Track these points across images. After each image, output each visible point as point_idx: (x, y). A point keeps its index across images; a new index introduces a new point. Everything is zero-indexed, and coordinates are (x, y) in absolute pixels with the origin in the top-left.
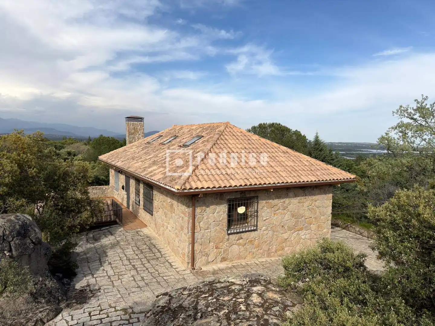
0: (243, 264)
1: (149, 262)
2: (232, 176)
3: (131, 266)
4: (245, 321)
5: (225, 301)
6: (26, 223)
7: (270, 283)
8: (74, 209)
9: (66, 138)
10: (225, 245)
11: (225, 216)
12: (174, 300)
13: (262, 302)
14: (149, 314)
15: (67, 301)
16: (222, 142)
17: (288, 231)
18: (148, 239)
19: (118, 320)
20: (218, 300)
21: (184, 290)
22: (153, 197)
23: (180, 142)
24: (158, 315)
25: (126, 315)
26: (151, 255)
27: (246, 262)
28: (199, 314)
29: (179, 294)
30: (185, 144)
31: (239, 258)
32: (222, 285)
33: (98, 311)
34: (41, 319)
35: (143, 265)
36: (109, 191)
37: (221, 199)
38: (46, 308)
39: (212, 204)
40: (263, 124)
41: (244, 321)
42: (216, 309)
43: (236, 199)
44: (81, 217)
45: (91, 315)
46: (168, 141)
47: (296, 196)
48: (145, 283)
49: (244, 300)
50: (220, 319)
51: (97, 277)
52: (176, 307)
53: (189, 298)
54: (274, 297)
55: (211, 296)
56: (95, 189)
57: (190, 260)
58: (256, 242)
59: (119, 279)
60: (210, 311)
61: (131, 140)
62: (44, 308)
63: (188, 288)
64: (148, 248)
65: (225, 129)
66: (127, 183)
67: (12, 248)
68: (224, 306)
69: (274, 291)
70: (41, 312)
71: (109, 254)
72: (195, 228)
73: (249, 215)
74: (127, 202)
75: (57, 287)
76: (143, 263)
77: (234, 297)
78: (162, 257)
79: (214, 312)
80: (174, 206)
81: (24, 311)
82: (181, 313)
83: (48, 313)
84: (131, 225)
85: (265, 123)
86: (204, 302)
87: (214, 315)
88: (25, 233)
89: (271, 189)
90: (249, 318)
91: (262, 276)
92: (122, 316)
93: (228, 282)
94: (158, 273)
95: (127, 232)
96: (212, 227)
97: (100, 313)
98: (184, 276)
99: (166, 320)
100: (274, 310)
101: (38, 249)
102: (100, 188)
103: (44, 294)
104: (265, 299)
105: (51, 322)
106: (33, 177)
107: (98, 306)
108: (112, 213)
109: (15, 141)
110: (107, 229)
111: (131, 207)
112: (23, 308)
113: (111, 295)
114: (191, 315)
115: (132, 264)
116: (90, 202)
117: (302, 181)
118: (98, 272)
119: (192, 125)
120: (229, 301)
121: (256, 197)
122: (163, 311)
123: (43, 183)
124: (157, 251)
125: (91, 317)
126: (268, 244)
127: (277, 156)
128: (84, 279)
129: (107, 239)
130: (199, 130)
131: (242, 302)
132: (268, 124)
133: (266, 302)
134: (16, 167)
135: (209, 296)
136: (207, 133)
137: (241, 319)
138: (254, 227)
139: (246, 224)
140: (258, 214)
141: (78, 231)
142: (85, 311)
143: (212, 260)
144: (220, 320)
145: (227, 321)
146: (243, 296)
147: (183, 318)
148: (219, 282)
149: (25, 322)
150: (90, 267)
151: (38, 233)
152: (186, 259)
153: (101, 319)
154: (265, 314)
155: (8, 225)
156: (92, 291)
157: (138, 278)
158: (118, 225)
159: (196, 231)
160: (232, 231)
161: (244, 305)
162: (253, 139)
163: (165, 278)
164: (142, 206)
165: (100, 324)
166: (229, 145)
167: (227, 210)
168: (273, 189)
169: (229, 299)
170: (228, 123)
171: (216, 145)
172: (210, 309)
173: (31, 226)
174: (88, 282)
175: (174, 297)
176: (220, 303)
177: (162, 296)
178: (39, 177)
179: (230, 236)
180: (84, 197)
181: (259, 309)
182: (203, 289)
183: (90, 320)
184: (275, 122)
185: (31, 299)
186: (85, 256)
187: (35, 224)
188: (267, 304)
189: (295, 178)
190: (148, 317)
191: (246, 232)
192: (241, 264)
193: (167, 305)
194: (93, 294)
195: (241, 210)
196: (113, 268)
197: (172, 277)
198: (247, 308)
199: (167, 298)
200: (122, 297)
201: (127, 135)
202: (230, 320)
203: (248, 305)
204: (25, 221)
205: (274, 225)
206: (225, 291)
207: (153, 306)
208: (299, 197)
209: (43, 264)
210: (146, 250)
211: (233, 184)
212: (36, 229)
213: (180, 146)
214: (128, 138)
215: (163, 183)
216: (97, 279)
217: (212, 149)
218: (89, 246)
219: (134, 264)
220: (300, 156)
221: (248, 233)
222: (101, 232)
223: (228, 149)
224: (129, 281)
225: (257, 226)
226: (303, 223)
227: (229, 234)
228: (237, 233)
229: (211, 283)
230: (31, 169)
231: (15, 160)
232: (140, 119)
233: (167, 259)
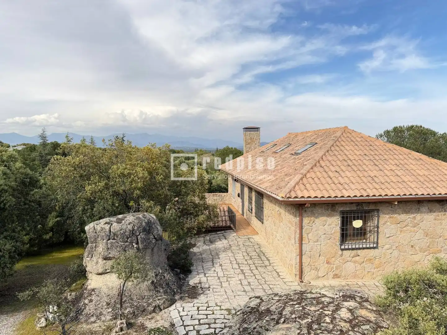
0: (360, 283)
1: (257, 269)
2: (346, 186)
3: (240, 271)
4: (327, 332)
5: (311, 310)
6: (151, 221)
7: (367, 301)
8: (193, 213)
9: (197, 150)
10: (337, 262)
11: (338, 229)
12: (263, 303)
13: (351, 318)
14: (239, 312)
15: (181, 294)
16: (337, 149)
17: (419, 252)
18: (258, 246)
19: (221, 319)
20: (304, 308)
21: (274, 296)
22: (263, 205)
23: (293, 150)
24: (246, 315)
25: (230, 315)
26: (259, 262)
27: (364, 283)
28: (283, 320)
29: (270, 298)
30: (297, 152)
31: (355, 276)
32: (313, 296)
33: (206, 307)
34: (159, 305)
35: (251, 270)
36: (227, 198)
37: (333, 210)
38: (164, 297)
39: (323, 215)
40: (399, 127)
41: (325, 332)
42: (299, 317)
43: (351, 212)
44: (198, 220)
45: (199, 309)
46: (281, 149)
47: (431, 211)
48: (251, 288)
49: (331, 312)
50: (302, 326)
51: (208, 277)
52: (264, 310)
53: (277, 304)
54: (368, 315)
55: (298, 304)
56: (215, 196)
57: (298, 272)
58: (377, 262)
59: (227, 281)
60: (293, 318)
61: (248, 149)
62: (162, 297)
63: (279, 294)
64: (257, 255)
65: (342, 134)
66: (242, 191)
67: (139, 241)
68: (309, 315)
69: (369, 309)
70: (159, 300)
71: (220, 256)
72: (303, 239)
73: (368, 230)
74: (242, 209)
75: (174, 281)
76: (251, 269)
77: (321, 308)
78: (270, 265)
79: (297, 320)
80: (282, 215)
81: (147, 297)
82: (267, 316)
83: (164, 302)
84: (243, 231)
85: (402, 125)
86: (290, 309)
87: (297, 322)
88: (149, 230)
89: (395, 201)
90: (331, 331)
91: (359, 293)
92: (225, 315)
93: (320, 294)
94: (264, 280)
95: (239, 238)
96: (322, 240)
97: (207, 309)
98: (291, 287)
99: (252, 320)
100: (364, 328)
101: (159, 244)
102: (220, 195)
103: (162, 285)
104: (355, 315)
105: (166, 310)
106: (160, 183)
107: (206, 303)
108: (227, 218)
109: (146, 152)
110: (222, 233)
111: (245, 215)
112: (146, 294)
113: (219, 295)
114: (274, 319)
115: (241, 268)
116: (206, 207)
117: (437, 193)
118: (209, 272)
119: (307, 132)
120: (315, 311)
121: (376, 210)
122: (252, 312)
123: (167, 188)
124: (266, 259)
125: (199, 311)
126: (392, 265)
127: (406, 164)
128: (197, 277)
129: (220, 242)
130: (313, 137)
131: (329, 314)
132: (405, 127)
133: (355, 318)
134: (146, 174)
135: (296, 304)
136: (322, 140)
137: (323, 330)
138: (374, 243)
139: (364, 241)
140: (379, 230)
141: (196, 232)
142: (194, 306)
143: (323, 276)
144: (301, 328)
145: (307, 330)
146: (331, 308)
147: (267, 320)
148: (311, 293)
149: (146, 306)
150: (204, 266)
151: (160, 231)
152: (294, 270)
153: (207, 315)
154: (351, 330)
155: (136, 221)
156: (203, 288)
157: (245, 282)
158: (232, 231)
159: (303, 242)
160: (347, 247)
161: (330, 318)
162: (376, 145)
163: (271, 286)
164: (254, 214)
165: (205, 319)
166: (345, 151)
167: (340, 222)
168: (398, 202)
169: (316, 309)
170: (346, 127)
171: (330, 152)
172: (294, 316)
173: (154, 224)
174: (200, 280)
175: (265, 300)
176: (306, 312)
177: (254, 298)
178: (164, 183)
179: (345, 252)
180: (201, 202)
181: (345, 324)
182: (292, 297)
183: (198, 314)
184: (414, 124)
185: (152, 288)
186: (200, 256)
187: (158, 222)
188: (357, 321)
189: (428, 190)
190: (238, 315)
191: (364, 248)
192: (357, 284)
193: (256, 307)
194: (203, 291)
195: (357, 224)
196: (224, 270)
197: (278, 286)
198: (332, 321)
199: (258, 301)
200: (228, 298)
201: (244, 145)
202: (311, 329)
203: (334, 318)
204: (150, 220)
205: (400, 244)
206: (314, 302)
207: (245, 306)
208: (435, 212)
209: (163, 258)
210: (255, 257)
211: (346, 194)
212: (158, 227)
213: (292, 154)
214: (245, 148)
215: (269, 191)
216: (208, 278)
217: (324, 157)
218: (205, 247)
219: (243, 268)
220: (439, 163)
221: (366, 250)
222: (217, 235)
223: (344, 156)
224: (237, 284)
225: (377, 243)
226: (441, 245)
227: (342, 250)
228: (353, 249)
229: (302, 293)
230: (159, 176)
231: (146, 168)
232: (256, 129)
233: (275, 268)
